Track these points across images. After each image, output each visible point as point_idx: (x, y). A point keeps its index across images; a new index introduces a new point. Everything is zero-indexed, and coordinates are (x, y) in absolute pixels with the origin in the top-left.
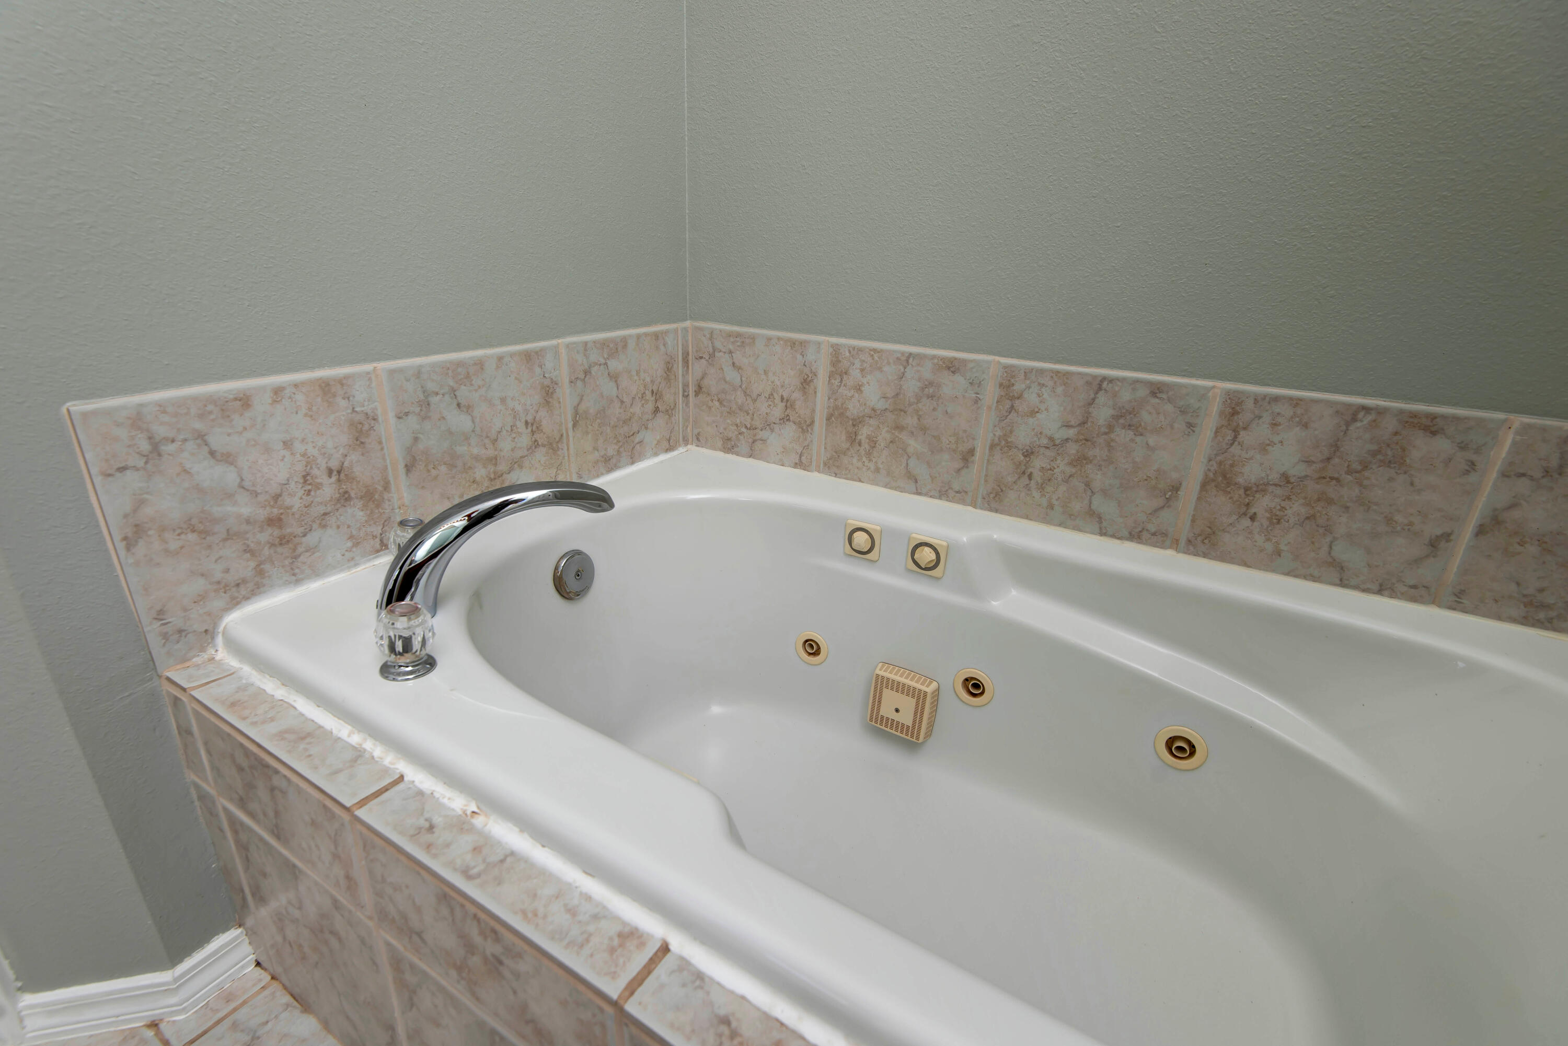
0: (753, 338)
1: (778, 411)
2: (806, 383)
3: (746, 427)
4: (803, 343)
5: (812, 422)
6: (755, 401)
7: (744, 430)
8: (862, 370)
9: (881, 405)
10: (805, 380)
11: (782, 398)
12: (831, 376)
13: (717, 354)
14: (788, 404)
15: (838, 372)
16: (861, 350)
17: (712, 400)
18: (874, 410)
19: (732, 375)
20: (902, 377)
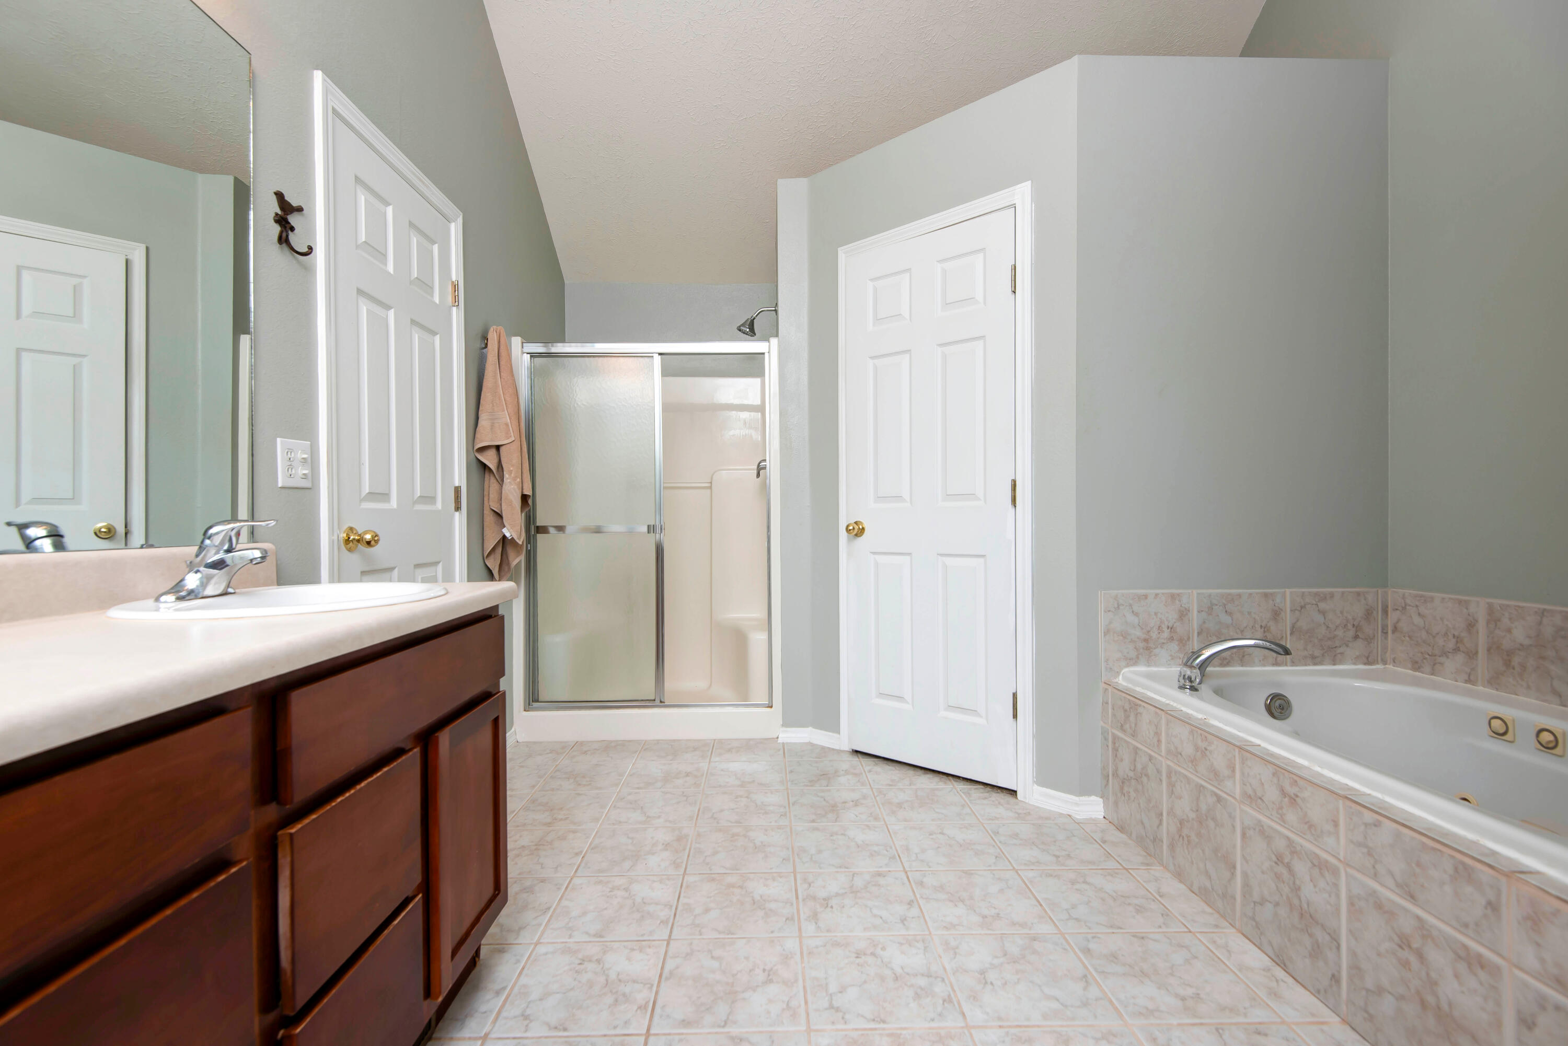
0: (1432, 599)
1: (1451, 645)
2: (1471, 626)
3: (1429, 655)
4: (1466, 602)
5: (1477, 653)
6: (1434, 637)
7: (1427, 656)
8: (1510, 619)
9: (1527, 642)
10: (1470, 625)
11: (1454, 636)
12: (1488, 622)
13: (1408, 607)
14: (1458, 639)
15: (1493, 619)
16: (1508, 606)
17: (1404, 637)
18: (1521, 645)
19: (1417, 620)
20: (1540, 623)
